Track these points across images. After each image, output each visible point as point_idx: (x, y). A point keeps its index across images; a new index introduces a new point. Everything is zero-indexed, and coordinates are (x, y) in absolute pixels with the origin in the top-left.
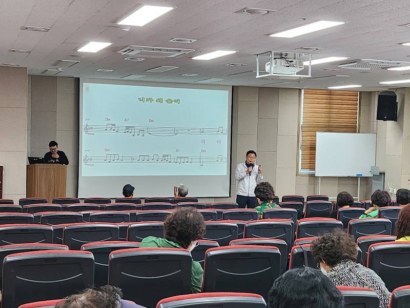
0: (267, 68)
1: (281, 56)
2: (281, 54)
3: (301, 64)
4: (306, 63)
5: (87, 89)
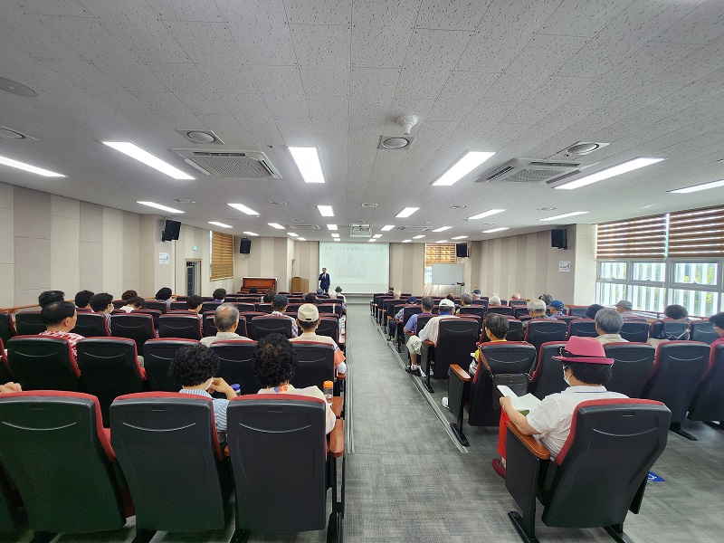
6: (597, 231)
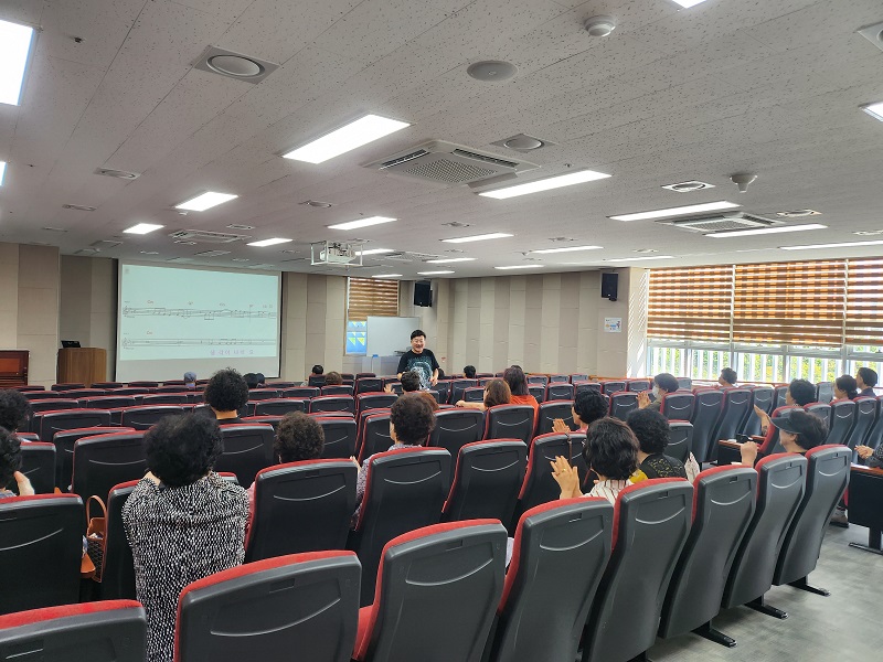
0: (322, 256)
2: (335, 244)
3: (353, 254)
4: (358, 253)
6: (649, 279)
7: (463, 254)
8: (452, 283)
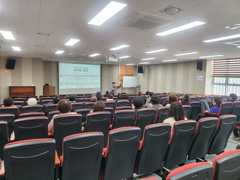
0: (109, 59)
1: (113, 56)
2: (113, 55)
3: (118, 58)
5: (61, 65)
6: (213, 63)
7: (152, 57)
8: (149, 66)
